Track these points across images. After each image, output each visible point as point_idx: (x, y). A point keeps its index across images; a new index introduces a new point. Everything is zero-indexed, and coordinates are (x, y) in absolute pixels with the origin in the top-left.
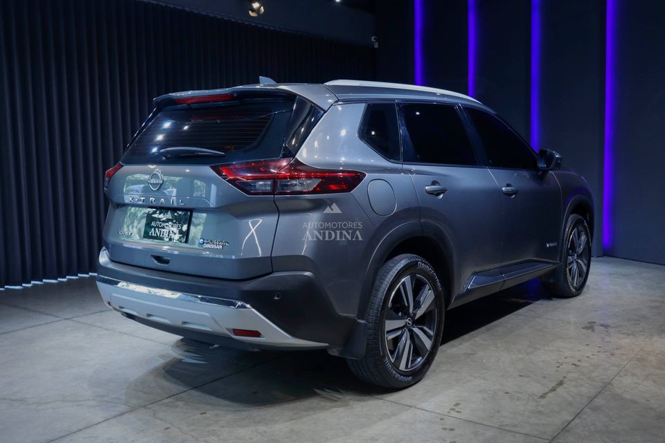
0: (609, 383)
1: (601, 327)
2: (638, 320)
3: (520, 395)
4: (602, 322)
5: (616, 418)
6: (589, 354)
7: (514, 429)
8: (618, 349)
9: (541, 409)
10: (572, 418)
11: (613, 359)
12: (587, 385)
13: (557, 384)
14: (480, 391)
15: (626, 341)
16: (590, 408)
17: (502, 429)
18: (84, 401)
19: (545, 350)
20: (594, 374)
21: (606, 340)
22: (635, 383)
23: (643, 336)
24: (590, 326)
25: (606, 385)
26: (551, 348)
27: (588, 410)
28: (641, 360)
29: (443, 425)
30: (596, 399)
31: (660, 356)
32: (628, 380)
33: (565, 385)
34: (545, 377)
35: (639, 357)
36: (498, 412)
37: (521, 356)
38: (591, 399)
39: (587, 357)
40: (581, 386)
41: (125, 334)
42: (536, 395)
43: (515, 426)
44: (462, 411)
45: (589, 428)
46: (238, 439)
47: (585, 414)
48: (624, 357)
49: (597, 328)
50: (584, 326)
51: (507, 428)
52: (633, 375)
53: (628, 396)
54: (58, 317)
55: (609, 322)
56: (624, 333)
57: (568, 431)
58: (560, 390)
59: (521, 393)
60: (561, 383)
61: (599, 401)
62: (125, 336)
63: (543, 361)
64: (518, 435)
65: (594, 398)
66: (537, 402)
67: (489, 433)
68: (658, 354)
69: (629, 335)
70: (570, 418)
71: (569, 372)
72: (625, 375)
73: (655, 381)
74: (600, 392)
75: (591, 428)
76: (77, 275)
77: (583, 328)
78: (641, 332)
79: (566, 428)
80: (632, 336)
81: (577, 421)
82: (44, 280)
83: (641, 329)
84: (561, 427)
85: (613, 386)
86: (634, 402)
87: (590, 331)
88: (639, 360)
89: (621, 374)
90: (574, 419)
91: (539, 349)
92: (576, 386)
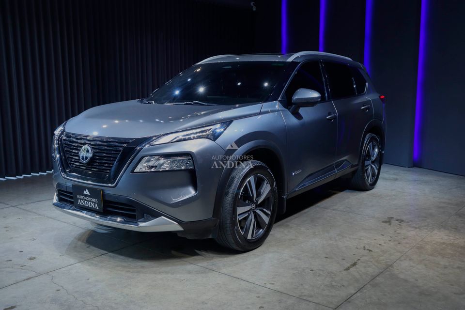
0: (391, 266)
1: (397, 222)
2: (426, 217)
3: (321, 273)
4: (399, 218)
5: (389, 293)
6: (382, 242)
7: (310, 299)
8: (404, 239)
9: (334, 284)
10: (355, 292)
11: (399, 246)
12: (374, 266)
13: (352, 265)
14: (293, 269)
15: (412, 233)
16: (370, 285)
17: (300, 298)
18: (6, 268)
19: (349, 238)
20: (381, 258)
21: (398, 232)
22: (411, 266)
23: (427, 229)
24: (389, 221)
25: (389, 266)
26: (354, 237)
27: (369, 286)
28: (420, 248)
29: (258, 293)
30: (377, 278)
31: (436, 246)
32: (405, 264)
33: (357, 266)
34: (344, 259)
35: (419, 246)
36: (302, 285)
37: (331, 242)
38: (374, 278)
39: (380, 245)
40: (369, 267)
41: (51, 218)
42: (333, 273)
43: (311, 296)
44: (275, 283)
45: (366, 301)
46: (107, 299)
47: (366, 289)
48: (408, 246)
49: (394, 222)
50: (383, 220)
51: (304, 298)
52: (410, 259)
53: (402, 276)
54: (7, 204)
55: (404, 218)
56: (413, 227)
57: (349, 302)
58: (352, 270)
59: (323, 271)
60: (354, 264)
61: (379, 279)
62: (50, 220)
63: (345, 246)
64: (311, 304)
65: (376, 277)
66: (332, 278)
67: (290, 301)
68: (434, 244)
69: (416, 228)
70: (353, 292)
71: (364, 256)
72: (405, 259)
73: (426, 265)
74: (382, 272)
75: (367, 300)
76: (30, 174)
77: (383, 222)
78: (425, 226)
79: (347, 300)
80: (418, 230)
81: (358, 294)
82: (6, 177)
83: (426, 224)
84: (345, 299)
85: (393, 268)
86: (406, 281)
87: (387, 225)
88: (418, 248)
89: (402, 258)
90: (356, 293)
91: (346, 237)
92: (365, 267)
